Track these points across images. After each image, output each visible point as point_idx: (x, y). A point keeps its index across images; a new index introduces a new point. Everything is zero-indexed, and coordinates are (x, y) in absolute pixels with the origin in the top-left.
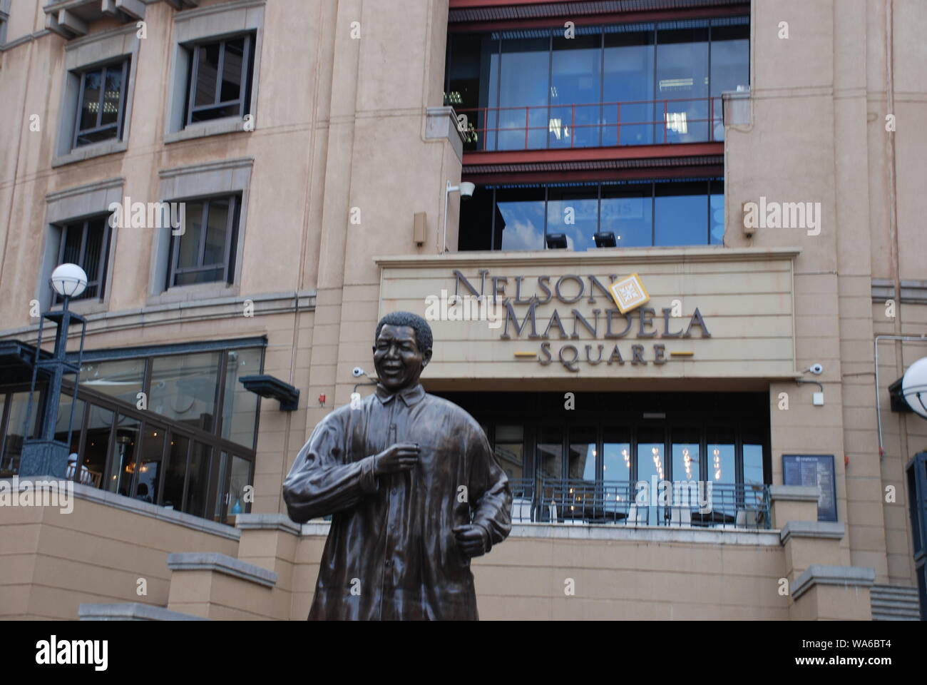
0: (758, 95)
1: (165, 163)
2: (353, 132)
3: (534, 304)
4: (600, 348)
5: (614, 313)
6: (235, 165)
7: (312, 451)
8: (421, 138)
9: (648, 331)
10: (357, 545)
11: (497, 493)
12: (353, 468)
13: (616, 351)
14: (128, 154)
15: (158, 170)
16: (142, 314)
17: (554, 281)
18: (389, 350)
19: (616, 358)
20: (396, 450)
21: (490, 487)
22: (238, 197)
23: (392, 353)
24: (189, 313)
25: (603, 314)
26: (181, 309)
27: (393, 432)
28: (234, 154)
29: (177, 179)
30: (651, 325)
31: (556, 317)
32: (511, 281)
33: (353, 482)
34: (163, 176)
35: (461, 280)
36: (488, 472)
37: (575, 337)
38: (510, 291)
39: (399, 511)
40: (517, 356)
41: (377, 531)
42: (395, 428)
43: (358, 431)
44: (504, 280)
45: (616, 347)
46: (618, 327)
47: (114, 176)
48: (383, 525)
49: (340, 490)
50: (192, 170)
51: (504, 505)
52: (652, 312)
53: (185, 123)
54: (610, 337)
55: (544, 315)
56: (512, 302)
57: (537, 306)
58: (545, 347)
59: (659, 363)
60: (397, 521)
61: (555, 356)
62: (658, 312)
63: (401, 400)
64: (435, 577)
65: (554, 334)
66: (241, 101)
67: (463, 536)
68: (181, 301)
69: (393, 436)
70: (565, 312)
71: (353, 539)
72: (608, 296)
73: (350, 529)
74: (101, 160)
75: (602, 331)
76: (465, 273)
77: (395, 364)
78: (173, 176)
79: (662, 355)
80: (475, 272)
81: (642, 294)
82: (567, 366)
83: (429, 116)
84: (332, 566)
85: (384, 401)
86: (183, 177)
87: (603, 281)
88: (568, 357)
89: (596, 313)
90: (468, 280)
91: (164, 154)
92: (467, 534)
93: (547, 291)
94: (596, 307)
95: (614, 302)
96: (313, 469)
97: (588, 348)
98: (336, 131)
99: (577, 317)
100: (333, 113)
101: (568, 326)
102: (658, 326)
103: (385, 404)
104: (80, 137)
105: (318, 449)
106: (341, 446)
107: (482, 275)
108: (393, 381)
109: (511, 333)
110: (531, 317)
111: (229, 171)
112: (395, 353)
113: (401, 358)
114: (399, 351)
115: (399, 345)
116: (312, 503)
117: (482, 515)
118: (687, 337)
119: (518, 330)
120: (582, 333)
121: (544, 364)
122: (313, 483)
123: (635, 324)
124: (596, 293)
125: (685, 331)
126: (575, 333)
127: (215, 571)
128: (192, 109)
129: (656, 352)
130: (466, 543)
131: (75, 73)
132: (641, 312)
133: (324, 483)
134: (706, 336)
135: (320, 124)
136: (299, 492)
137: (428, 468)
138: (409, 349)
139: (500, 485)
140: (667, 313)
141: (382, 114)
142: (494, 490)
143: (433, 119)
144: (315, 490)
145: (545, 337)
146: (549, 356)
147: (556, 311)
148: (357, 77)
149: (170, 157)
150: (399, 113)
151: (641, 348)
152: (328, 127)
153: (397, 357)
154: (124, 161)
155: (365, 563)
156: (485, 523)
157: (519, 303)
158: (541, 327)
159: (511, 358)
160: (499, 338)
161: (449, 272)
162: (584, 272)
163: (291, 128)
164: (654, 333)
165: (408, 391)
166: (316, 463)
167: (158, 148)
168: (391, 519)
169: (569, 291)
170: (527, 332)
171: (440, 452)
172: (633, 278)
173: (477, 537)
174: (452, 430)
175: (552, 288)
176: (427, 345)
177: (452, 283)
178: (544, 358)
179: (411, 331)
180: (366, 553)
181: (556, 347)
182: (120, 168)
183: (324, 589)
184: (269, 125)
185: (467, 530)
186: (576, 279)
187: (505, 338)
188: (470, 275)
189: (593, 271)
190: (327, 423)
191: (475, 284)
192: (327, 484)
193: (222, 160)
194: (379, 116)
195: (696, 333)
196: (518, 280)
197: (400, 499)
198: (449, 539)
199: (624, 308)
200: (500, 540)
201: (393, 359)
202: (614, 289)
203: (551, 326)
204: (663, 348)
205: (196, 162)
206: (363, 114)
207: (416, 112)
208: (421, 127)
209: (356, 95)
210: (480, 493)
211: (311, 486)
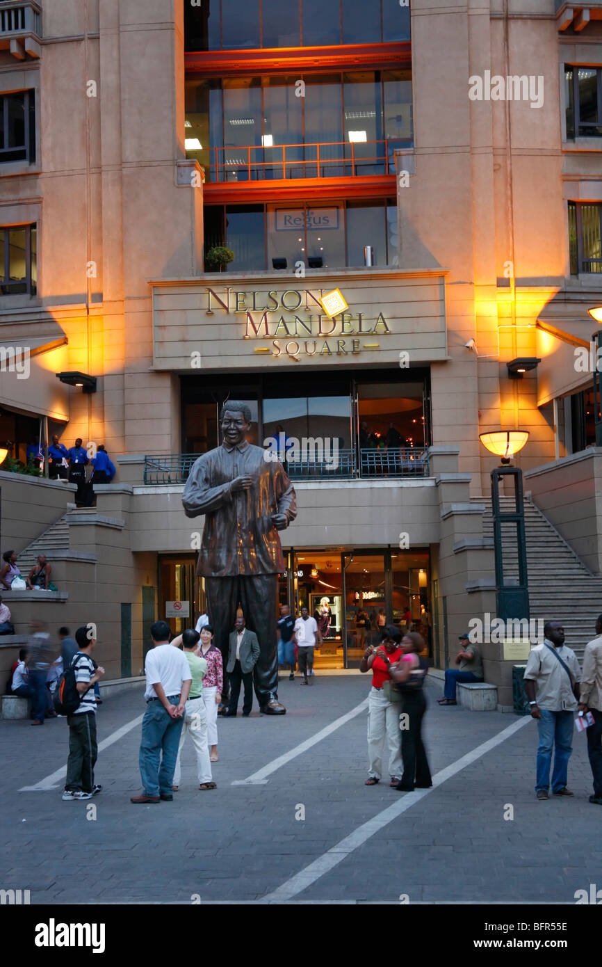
0: (420, 151)
2: (122, 178)
3: (266, 312)
5: (324, 318)
6: (29, 202)
7: (194, 480)
8: (174, 183)
9: (347, 330)
10: (222, 527)
11: (289, 494)
12: (218, 490)
13: (326, 345)
17: (280, 295)
18: (230, 425)
20: (241, 480)
21: (286, 490)
22: (32, 228)
23: (232, 426)
25: (316, 318)
27: (235, 468)
28: (27, 193)
30: (349, 325)
31: (282, 321)
32: (248, 294)
33: (220, 497)
35: (211, 294)
36: (284, 484)
37: (297, 336)
38: (248, 302)
39: (243, 509)
40: (256, 351)
41: (231, 519)
42: (237, 466)
43: (217, 468)
44: (244, 295)
45: (326, 342)
46: (327, 328)
48: (235, 516)
49: (213, 501)
51: (293, 500)
52: (350, 316)
54: (321, 335)
55: (274, 319)
56: (250, 310)
57: (268, 313)
58: (276, 344)
59: (355, 353)
60: (241, 514)
61: (283, 350)
62: (354, 316)
63: (238, 450)
65: (282, 334)
66: (27, 147)
67: (275, 520)
69: (235, 470)
70: (288, 317)
71: (219, 524)
72: (321, 306)
73: (217, 519)
75: (315, 331)
76: (216, 290)
77: (234, 432)
79: (358, 347)
80: (223, 289)
81: (344, 305)
82: (293, 358)
83: (179, 166)
85: (229, 451)
87: (315, 294)
88: (293, 350)
89: (311, 317)
90: (218, 295)
92: (278, 519)
93: (275, 301)
94: (311, 314)
95: (324, 310)
96: (197, 490)
97: (306, 343)
98: (108, 177)
99: (298, 321)
100: (103, 162)
101: (291, 328)
102: (354, 326)
103: (230, 452)
105: (197, 478)
106: (209, 476)
107: (227, 292)
108: (233, 441)
109: (251, 334)
110: (265, 321)
111: (24, 207)
113: (237, 429)
114: (236, 425)
115: (236, 421)
116: (199, 508)
117: (283, 508)
118: (374, 334)
119: (256, 332)
120: (302, 333)
121: (276, 356)
122: (199, 498)
123: (339, 325)
124: (311, 303)
125: (373, 330)
126: (296, 333)
127: (96, 525)
129: (354, 345)
130: (277, 524)
132: (342, 317)
133: (204, 498)
134: (387, 333)
135: (94, 170)
136: (191, 503)
137: (255, 486)
138: (241, 424)
139: (289, 490)
140: (360, 316)
141: (143, 164)
142: (287, 493)
143: (182, 168)
144: (200, 502)
145: (275, 336)
146: (279, 350)
147: (282, 317)
148: (121, 134)
150: (154, 164)
151: (343, 342)
152: (100, 173)
153: (235, 428)
155: (226, 536)
156: (285, 512)
157: (256, 311)
158: (272, 329)
159: (252, 352)
160: (242, 337)
161: (203, 290)
162: (301, 287)
163: (71, 173)
164: (352, 332)
165: (240, 444)
166: (198, 488)
168: (238, 514)
169: (291, 302)
170: (262, 332)
172: (336, 291)
173: (284, 520)
175: (278, 299)
177: (205, 297)
178: (275, 352)
180: (226, 531)
184: (52, 169)
185: (278, 517)
186: (296, 293)
187: (247, 337)
188: (219, 291)
189: (308, 287)
190: (200, 464)
191: (223, 298)
192: (206, 498)
194: (141, 165)
195: (381, 330)
196: (254, 294)
197: (243, 503)
198: (268, 521)
199: (331, 314)
200: (292, 519)
201: (233, 430)
202: (323, 301)
203: (280, 328)
204: (358, 342)
206: (128, 165)
207: (169, 163)
208: (174, 173)
209: (121, 148)
210: (281, 495)
211: (197, 500)
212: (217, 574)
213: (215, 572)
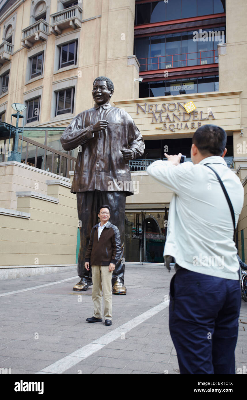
0: (228, 45)
1: (54, 80)
2: (106, 65)
3: (161, 112)
4: (182, 124)
5: (186, 114)
6: (73, 79)
7: (71, 126)
8: (126, 65)
9: (196, 118)
10: (88, 158)
12: (84, 130)
13: (186, 125)
14: (44, 79)
15: (52, 82)
16: (49, 124)
17: (167, 105)
18: (97, 90)
19: (186, 127)
20: (99, 122)
21: (135, 139)
22: (74, 88)
23: (98, 90)
24: (61, 122)
25: (182, 114)
26: (59, 121)
28: (73, 75)
29: (57, 84)
30: (197, 116)
31: (168, 116)
32: (154, 106)
33: (84, 134)
34: (53, 84)
35: (139, 106)
36: (135, 133)
37: (174, 122)
38: (154, 109)
39: (102, 145)
40: (156, 128)
41: (94, 152)
42: (100, 117)
43: (87, 118)
44: (152, 106)
45: (186, 124)
46: (187, 118)
47: (40, 85)
48: (96, 150)
49: (79, 137)
50: (61, 81)
51: (141, 145)
52: (197, 113)
53: (59, 68)
54: (184, 121)
55: (164, 115)
56: (154, 112)
57: (162, 113)
58: (165, 125)
60: (101, 149)
61: (168, 127)
62: (199, 112)
63: (103, 108)
64: (115, 167)
65: (167, 121)
66: (74, 60)
67: (125, 152)
68: (59, 119)
70: (170, 114)
71: (86, 156)
72: (184, 109)
74: (37, 81)
75: (182, 119)
76: (140, 104)
77: (100, 94)
78: (56, 84)
79: (200, 125)
80: (143, 104)
81: (194, 107)
82: (172, 130)
83: (128, 58)
84: (79, 166)
86: (58, 84)
87: (182, 104)
88: (172, 128)
89: (180, 114)
90: (141, 106)
91: (54, 78)
93: (165, 108)
94: (180, 112)
95: (186, 110)
96: (71, 131)
97: (178, 124)
98: (101, 66)
99: (174, 115)
100: (100, 60)
101: (171, 118)
102: (199, 117)
104: (31, 76)
106: (81, 125)
107: (145, 105)
109: (154, 121)
110: (160, 116)
111: (71, 80)
112: (99, 91)
114: (101, 89)
115: (101, 87)
116: (70, 142)
118: (208, 120)
119: (156, 120)
120: (176, 120)
121: (164, 130)
123: (192, 117)
124: (180, 108)
125: (207, 118)
126: (174, 120)
128: (61, 64)
129: (199, 125)
130: (126, 155)
131: (30, 58)
132: (194, 113)
134: (214, 119)
135: (97, 64)
136: (65, 139)
137: (112, 130)
138: (105, 89)
139: (139, 138)
140: (202, 112)
141: (114, 59)
143: (129, 59)
145: (165, 122)
146: (166, 128)
147: (168, 114)
148: (107, 49)
149: (55, 78)
150: (119, 58)
151: (193, 124)
152: (99, 65)
153: (100, 92)
154: (43, 81)
155: (90, 164)
156: (133, 149)
157: (157, 113)
158: (163, 119)
159: (154, 129)
160: (151, 123)
161: (135, 104)
162: (176, 102)
163: (89, 66)
164: (198, 119)
165: (105, 104)
167: (52, 76)
168: (99, 148)
169: (172, 108)
170: (159, 121)
171: (116, 124)
172: (191, 102)
173: (130, 153)
174: (121, 117)
175: (166, 107)
176: (111, 88)
177: (136, 107)
178: (164, 128)
179: (105, 82)
180: (90, 161)
181: (168, 125)
182: (42, 83)
183: (77, 174)
184: (82, 66)
186: (174, 104)
187: (153, 123)
188: (141, 104)
189: (179, 101)
191: (143, 107)
193: (70, 77)
194: (113, 60)
195: (211, 118)
196: (156, 105)
197: (102, 141)
199: (188, 112)
202: (185, 106)
203: (167, 119)
204: (200, 123)
205: (62, 79)
206: (109, 60)
207: (124, 58)
208: (126, 62)
209: (106, 54)
210: (132, 140)
211: (69, 137)
212: (82, 191)
213: (81, 189)
